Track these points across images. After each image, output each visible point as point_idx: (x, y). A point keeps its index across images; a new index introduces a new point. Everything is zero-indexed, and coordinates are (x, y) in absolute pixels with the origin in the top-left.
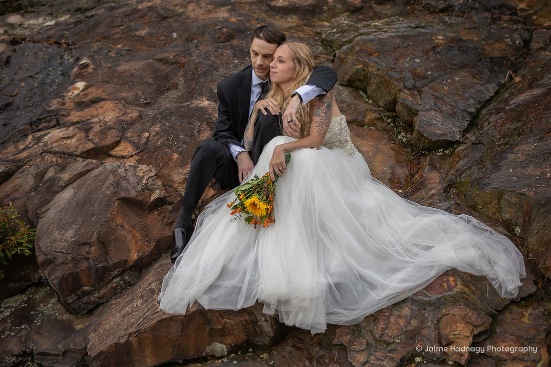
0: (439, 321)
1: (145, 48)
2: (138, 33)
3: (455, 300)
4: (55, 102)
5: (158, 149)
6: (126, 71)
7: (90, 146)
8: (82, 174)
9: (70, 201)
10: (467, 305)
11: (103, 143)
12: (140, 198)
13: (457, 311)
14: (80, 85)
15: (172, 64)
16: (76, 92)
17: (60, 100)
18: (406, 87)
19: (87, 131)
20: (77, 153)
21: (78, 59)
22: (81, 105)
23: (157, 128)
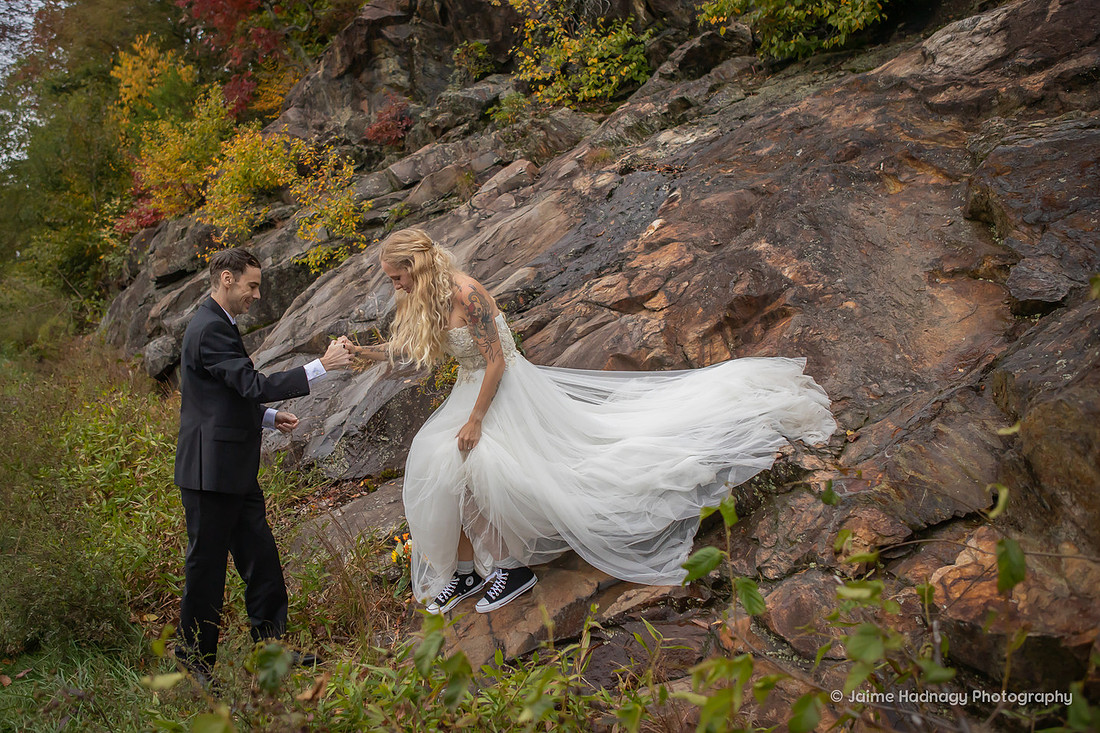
0: (842, 523)
1: (754, 172)
2: (758, 152)
3: (869, 501)
4: (629, 243)
5: (689, 301)
6: (708, 204)
7: (625, 295)
8: (597, 327)
9: (572, 355)
10: (883, 510)
11: (639, 293)
12: (634, 356)
13: (866, 515)
14: (656, 223)
15: (763, 194)
16: (651, 231)
17: (634, 241)
18: (1024, 222)
19: (631, 279)
20: (608, 304)
21: (674, 190)
22: (651, 247)
23: (698, 277)
